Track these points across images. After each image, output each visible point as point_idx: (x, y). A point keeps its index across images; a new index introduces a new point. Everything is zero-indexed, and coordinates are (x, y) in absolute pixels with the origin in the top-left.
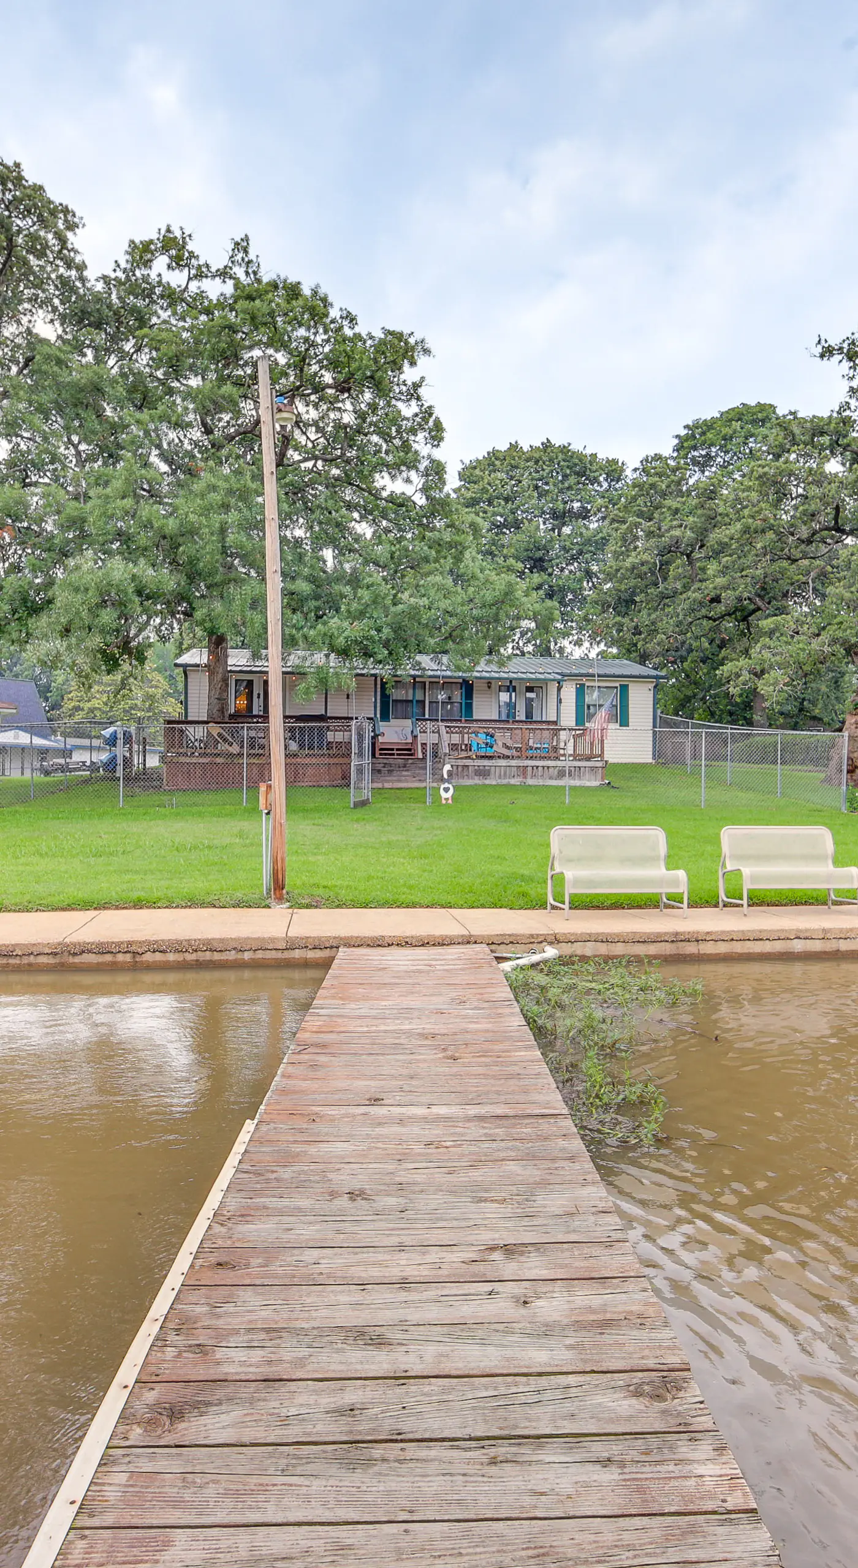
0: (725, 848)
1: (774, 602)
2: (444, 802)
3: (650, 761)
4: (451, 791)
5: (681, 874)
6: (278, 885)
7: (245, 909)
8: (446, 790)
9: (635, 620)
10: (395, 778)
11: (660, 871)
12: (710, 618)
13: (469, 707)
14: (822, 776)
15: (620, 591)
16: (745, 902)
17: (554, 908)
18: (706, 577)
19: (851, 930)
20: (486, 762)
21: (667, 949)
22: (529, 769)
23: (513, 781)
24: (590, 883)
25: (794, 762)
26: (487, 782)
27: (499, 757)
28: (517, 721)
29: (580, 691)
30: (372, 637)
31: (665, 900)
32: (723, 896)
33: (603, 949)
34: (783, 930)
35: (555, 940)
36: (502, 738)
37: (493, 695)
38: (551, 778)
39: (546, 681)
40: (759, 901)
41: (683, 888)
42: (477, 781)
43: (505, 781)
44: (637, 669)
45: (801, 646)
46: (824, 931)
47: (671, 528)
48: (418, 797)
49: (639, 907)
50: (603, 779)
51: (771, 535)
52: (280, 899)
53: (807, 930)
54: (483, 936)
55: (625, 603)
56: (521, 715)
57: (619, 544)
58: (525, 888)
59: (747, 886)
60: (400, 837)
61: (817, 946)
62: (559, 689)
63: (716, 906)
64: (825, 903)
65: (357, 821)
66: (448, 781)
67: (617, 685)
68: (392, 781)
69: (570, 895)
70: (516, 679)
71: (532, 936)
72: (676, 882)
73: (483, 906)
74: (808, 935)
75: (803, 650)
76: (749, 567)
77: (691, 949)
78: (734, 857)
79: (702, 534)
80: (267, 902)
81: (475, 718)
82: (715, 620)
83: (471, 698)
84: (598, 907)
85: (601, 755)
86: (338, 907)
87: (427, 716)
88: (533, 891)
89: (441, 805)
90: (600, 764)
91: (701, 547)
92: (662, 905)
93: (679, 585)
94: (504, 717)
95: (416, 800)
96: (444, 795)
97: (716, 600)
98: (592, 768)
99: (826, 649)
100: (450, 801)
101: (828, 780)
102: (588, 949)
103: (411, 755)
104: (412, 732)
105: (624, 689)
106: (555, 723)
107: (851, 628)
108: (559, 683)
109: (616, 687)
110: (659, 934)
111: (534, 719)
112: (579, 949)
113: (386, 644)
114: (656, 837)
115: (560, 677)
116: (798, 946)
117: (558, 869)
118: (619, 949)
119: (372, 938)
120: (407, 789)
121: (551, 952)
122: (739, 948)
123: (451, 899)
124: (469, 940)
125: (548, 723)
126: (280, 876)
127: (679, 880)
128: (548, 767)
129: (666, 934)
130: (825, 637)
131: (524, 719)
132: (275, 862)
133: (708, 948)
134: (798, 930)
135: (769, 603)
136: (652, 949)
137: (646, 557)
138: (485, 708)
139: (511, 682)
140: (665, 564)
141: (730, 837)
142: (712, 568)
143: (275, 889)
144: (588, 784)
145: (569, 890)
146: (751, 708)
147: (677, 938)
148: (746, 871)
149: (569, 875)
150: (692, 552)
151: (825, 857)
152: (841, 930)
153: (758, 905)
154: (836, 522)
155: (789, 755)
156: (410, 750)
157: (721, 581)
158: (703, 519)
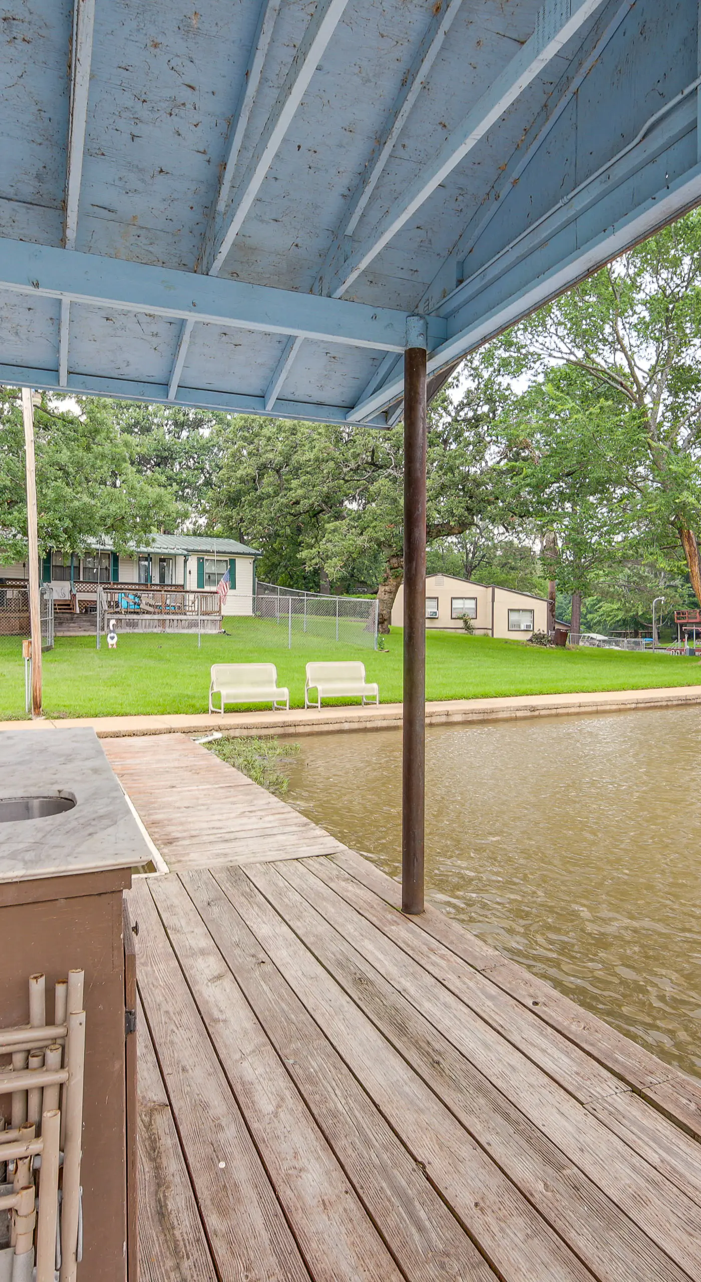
0: (309, 675)
1: (334, 508)
2: (110, 647)
3: (251, 614)
4: (116, 639)
5: (285, 690)
6: (37, 706)
7: (15, 722)
8: (112, 638)
9: (241, 514)
10: (65, 629)
11: (274, 689)
12: (292, 514)
13: (116, 573)
14: (364, 625)
15: (230, 492)
16: (319, 705)
17: (213, 712)
18: (289, 486)
19: (373, 716)
20: (135, 617)
21: (280, 731)
22: (168, 622)
23: (155, 630)
24: (235, 697)
25: (347, 614)
26: (136, 631)
27: (144, 613)
28: (153, 585)
29: (201, 563)
30: (56, 524)
31: (276, 705)
32: (307, 702)
33: (245, 733)
34: (338, 718)
35: (219, 729)
36: (146, 599)
37: (135, 565)
38: (183, 628)
39: (175, 555)
40: (326, 705)
41: (286, 698)
42: (128, 630)
43: (149, 630)
44: (241, 548)
45: (351, 542)
46: (359, 717)
47: (267, 451)
48: (90, 643)
49: (261, 710)
50: (220, 628)
51: (331, 464)
52: (38, 714)
53: (351, 717)
54: (179, 729)
55: (234, 500)
56: (156, 580)
57: (230, 460)
58: (193, 702)
59: (320, 695)
60: (91, 673)
61: (355, 726)
62: (185, 561)
63: (303, 708)
64: (360, 704)
65: (51, 662)
66: (113, 631)
67: (227, 559)
68: (64, 631)
69: (225, 704)
70: (152, 553)
71: (206, 727)
72: (283, 695)
73: (169, 713)
74: (350, 720)
75: (352, 545)
76: (318, 485)
77: (292, 730)
78: (314, 680)
79: (287, 457)
80: (30, 716)
81: (120, 581)
82: (295, 516)
83: (117, 566)
84: (237, 711)
85: (219, 611)
86: (78, 717)
87: (81, 579)
88: (199, 704)
89: (108, 649)
90: (218, 618)
91: (287, 465)
92: (274, 709)
93: (270, 490)
94: (143, 582)
95: (87, 645)
96: (110, 642)
97: (297, 503)
98: (213, 621)
99: (367, 545)
100: (115, 646)
101: (367, 628)
102: (237, 733)
103: (70, 609)
104: (71, 591)
105: (233, 562)
106: (183, 586)
107: (381, 531)
108: (185, 557)
109: (226, 561)
110: (275, 723)
111: (166, 583)
112: (232, 733)
113: (66, 531)
114: (270, 670)
115: (186, 553)
116: (346, 726)
117: (215, 689)
118: (254, 732)
119: (113, 733)
120: (76, 637)
121: (217, 735)
122: (316, 728)
123: (148, 710)
124: (170, 731)
125: (178, 586)
126: (38, 699)
127: (284, 694)
128: (181, 620)
129: (279, 722)
130: (365, 537)
131: (158, 583)
132: (35, 690)
133: (301, 729)
134: (346, 718)
135: (331, 508)
136: (271, 731)
137: (249, 471)
138: (128, 574)
139: (149, 555)
140: (261, 476)
141: (312, 668)
142: (294, 483)
143: (34, 708)
144: (210, 632)
145: (224, 701)
146: (318, 574)
147: (285, 725)
148: (320, 688)
149: (224, 692)
150: (280, 469)
151: (361, 678)
152: (368, 717)
153: (325, 706)
154: (372, 459)
155: (343, 611)
156: (69, 605)
157: (300, 492)
158: (288, 448)
